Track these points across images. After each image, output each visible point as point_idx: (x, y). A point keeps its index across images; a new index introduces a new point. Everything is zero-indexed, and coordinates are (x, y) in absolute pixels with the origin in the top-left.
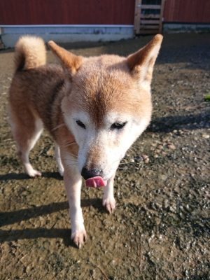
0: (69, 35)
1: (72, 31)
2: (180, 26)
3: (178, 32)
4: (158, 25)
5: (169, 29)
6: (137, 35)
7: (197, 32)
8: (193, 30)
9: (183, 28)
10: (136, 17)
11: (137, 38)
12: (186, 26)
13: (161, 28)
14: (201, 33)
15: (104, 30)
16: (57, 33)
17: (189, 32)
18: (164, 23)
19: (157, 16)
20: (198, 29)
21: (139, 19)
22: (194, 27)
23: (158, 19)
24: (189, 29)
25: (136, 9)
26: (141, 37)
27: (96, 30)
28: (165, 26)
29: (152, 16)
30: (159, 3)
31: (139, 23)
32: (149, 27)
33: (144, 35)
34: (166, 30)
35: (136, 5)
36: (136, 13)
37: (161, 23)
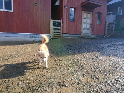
0: (17, 38)
1: (18, 36)
2: (69, 35)
3: (68, 37)
4: (60, 34)
5: (65, 36)
6: (52, 38)
8: (73, 37)
10: (51, 31)
12: (71, 35)
13: (61, 36)
15: (36, 36)
16: (9, 37)
17: (72, 37)
18: (62, 34)
19: (59, 31)
20: (75, 36)
21: (52, 32)
22: (74, 35)
23: (60, 32)
24: (72, 36)
25: (50, 28)
27: (32, 36)
28: (63, 35)
29: (58, 31)
30: (60, 26)
31: (52, 34)
32: (56, 35)
33: (55, 38)
34: (63, 36)
35: (51, 26)
36: (50, 29)
37: (61, 34)
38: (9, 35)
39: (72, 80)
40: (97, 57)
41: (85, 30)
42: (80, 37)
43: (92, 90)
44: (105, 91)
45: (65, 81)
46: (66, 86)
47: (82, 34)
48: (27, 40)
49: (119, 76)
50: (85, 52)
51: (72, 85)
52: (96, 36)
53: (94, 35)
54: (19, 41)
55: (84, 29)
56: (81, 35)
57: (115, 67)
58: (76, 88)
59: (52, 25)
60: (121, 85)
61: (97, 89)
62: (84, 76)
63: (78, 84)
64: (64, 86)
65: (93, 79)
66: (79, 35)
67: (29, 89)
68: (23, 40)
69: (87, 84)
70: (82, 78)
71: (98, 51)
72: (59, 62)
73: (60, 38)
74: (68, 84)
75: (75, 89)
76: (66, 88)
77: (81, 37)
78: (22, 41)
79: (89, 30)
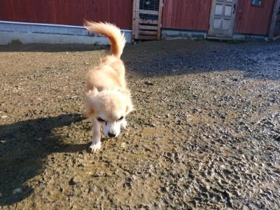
0: (59, 36)
1: (62, 31)
2: (177, 33)
3: (176, 38)
4: (156, 31)
5: (167, 36)
6: (136, 40)
7: (193, 39)
8: (189, 37)
9: (180, 35)
10: (134, 22)
11: (135, 43)
12: (183, 33)
13: (159, 35)
14: (197, 40)
16: (42, 33)
17: (186, 38)
18: (161, 29)
19: (155, 22)
20: (193, 36)
21: (138, 24)
22: (190, 34)
23: (156, 25)
24: (186, 36)
25: (134, 13)
26: (140, 42)
28: (164, 32)
29: (151, 22)
30: (157, 9)
31: (137, 28)
32: (147, 32)
33: (143, 41)
34: (164, 36)
35: (134, 10)
36: (133, 18)
37: (159, 29)
38: (43, 30)
39: (167, 117)
40: (236, 80)
41: (220, 21)
42: (205, 36)
43: (206, 134)
44: (232, 138)
45: (153, 117)
46: (153, 126)
47: (211, 30)
48: (81, 42)
49: (273, 116)
50: (211, 70)
51: (166, 124)
52: (246, 38)
53: (239, 34)
54: (63, 43)
55: (218, 17)
56: (207, 32)
57: (272, 99)
58: (173, 130)
59: (138, 4)
60: (273, 130)
61: (217, 134)
62: (194, 112)
63: (179, 124)
64: (149, 125)
65: (214, 117)
66: (203, 34)
67: (80, 126)
68: (72, 42)
69: (197, 124)
70: (188, 115)
71: (241, 69)
72: (146, 86)
73: (156, 40)
74: (158, 123)
75: (170, 131)
76: (152, 128)
77: (207, 39)
78: (70, 44)
79: (230, 22)
